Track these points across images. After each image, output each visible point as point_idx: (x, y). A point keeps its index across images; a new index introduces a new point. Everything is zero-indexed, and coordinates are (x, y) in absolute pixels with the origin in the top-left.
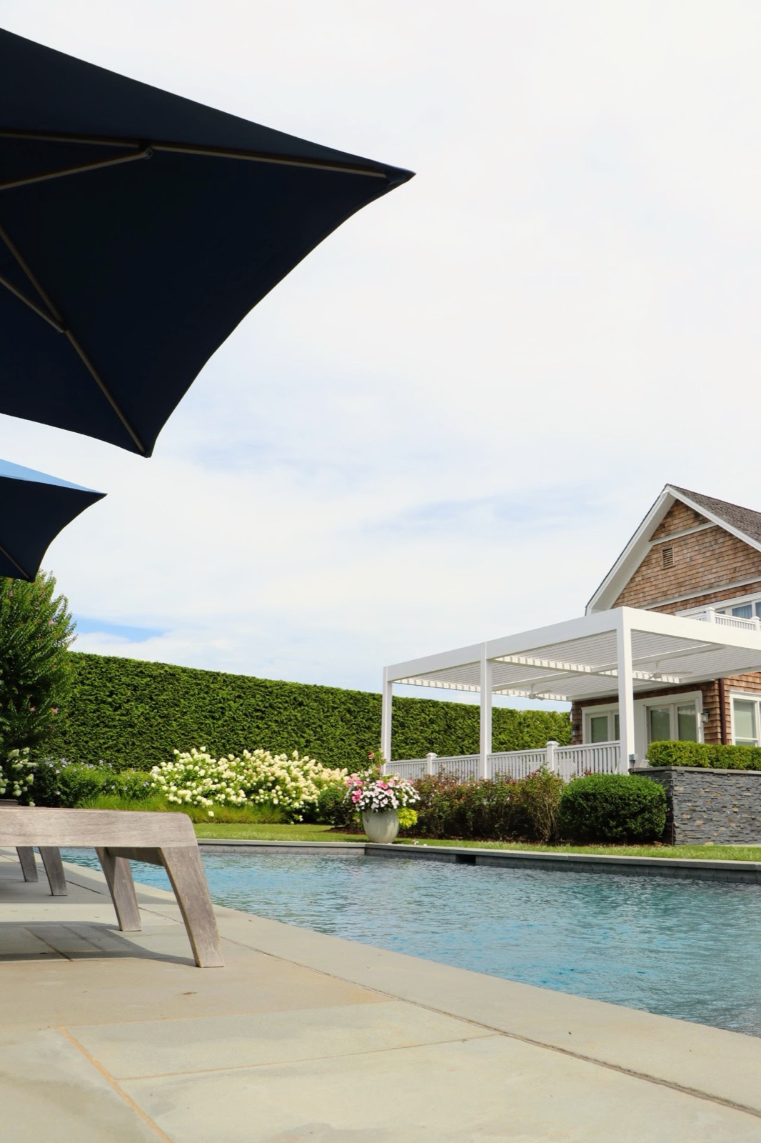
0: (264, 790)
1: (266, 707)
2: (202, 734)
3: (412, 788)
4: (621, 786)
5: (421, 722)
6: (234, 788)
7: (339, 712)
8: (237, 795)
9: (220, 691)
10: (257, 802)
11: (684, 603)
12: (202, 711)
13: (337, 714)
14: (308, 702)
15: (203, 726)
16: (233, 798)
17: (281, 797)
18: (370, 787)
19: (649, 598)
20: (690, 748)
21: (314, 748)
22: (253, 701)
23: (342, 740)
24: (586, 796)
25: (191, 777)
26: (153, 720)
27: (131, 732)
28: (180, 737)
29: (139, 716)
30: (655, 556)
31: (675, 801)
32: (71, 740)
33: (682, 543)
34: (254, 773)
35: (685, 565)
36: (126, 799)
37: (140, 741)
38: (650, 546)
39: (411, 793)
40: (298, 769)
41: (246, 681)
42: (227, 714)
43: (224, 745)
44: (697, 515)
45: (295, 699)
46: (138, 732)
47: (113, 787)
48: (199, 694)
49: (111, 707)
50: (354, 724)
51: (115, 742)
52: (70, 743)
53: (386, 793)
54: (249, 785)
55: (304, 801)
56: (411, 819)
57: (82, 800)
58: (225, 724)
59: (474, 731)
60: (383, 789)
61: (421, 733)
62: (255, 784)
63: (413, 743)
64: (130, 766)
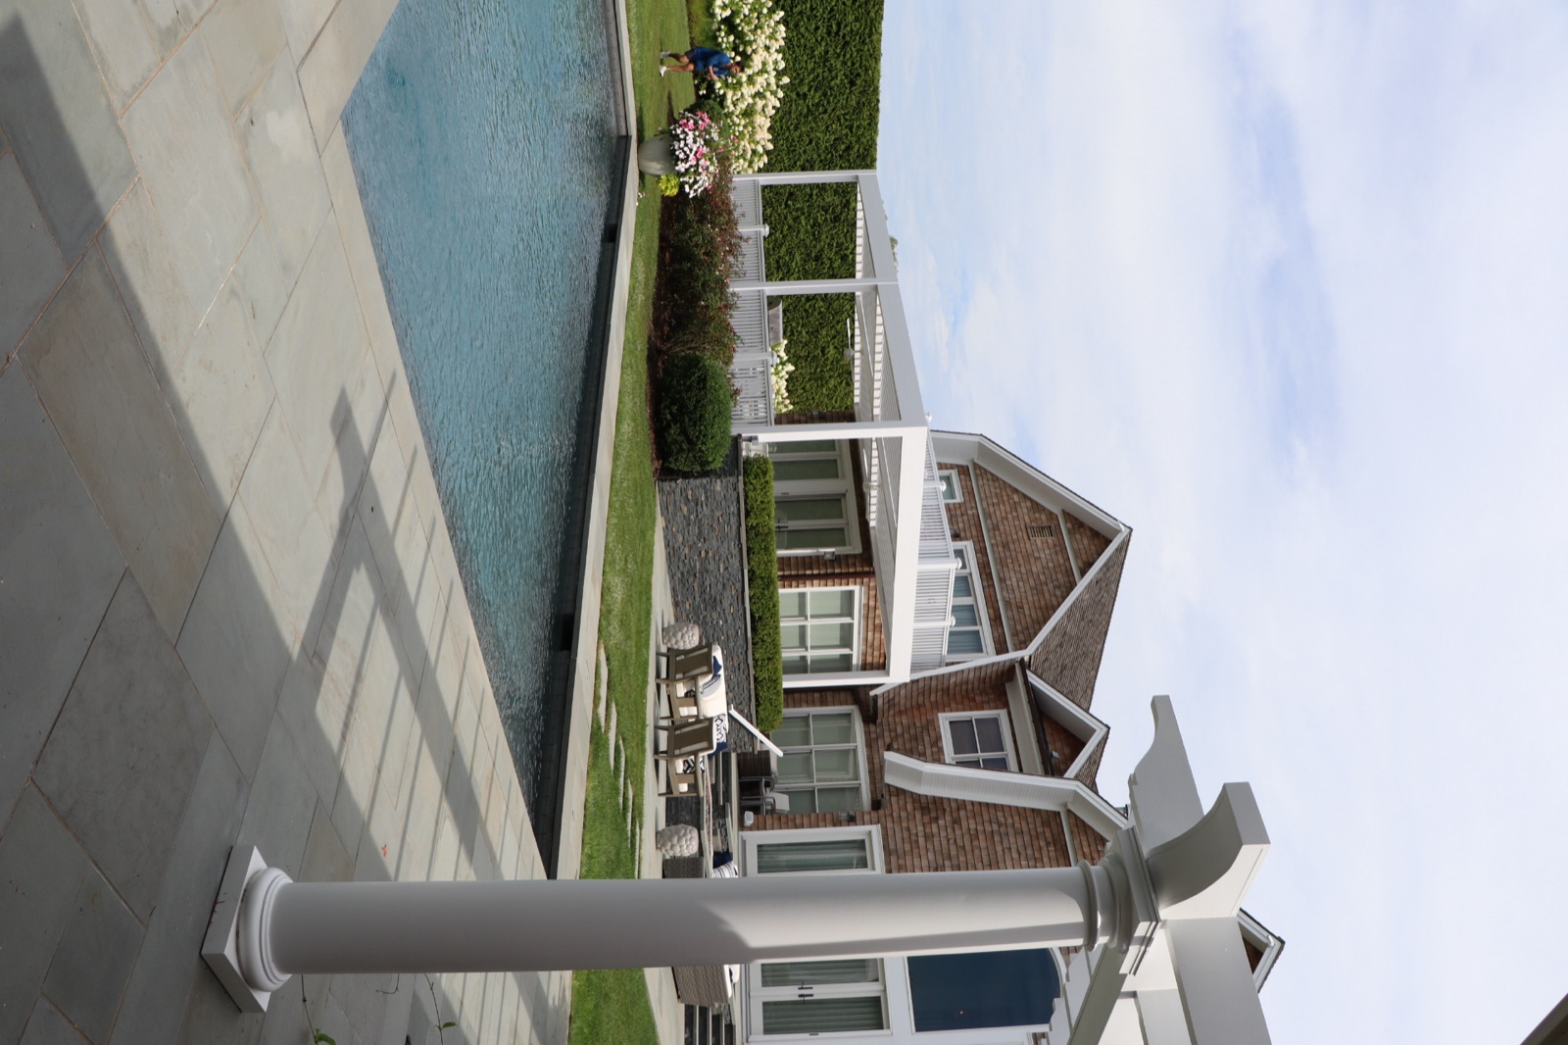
0: (734, 41)
1: (844, 37)
3: (702, 188)
4: (715, 417)
7: (847, 135)
10: (718, 33)
11: (983, 551)
13: (844, 132)
14: (856, 92)
19: (992, 510)
21: (797, 105)
22: (851, 18)
24: (703, 380)
30: (1044, 517)
31: (704, 481)
33: (1058, 548)
34: (754, 27)
35: (1030, 551)
38: (1056, 510)
39: (696, 187)
40: (765, 84)
41: (877, 8)
44: (1090, 565)
45: (858, 75)
50: (832, 155)
54: (738, 21)
55: (725, 95)
56: (667, 188)
59: (836, 313)
60: (696, 152)
61: (829, 244)
62: (740, 29)
63: (814, 235)
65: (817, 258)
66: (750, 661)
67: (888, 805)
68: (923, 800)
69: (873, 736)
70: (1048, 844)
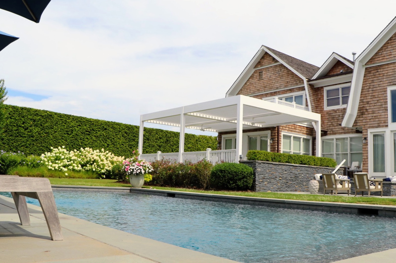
0: (89, 165)
1: (91, 130)
2: (63, 141)
3: (150, 166)
5: (156, 138)
6: (76, 164)
7: (122, 133)
8: (78, 166)
9: (71, 123)
10: (86, 170)
11: (266, 94)
12: (63, 131)
13: (121, 134)
14: (109, 128)
15: (64, 137)
16: (76, 168)
17: (96, 168)
18: (133, 165)
19: (252, 91)
20: (264, 153)
21: (111, 147)
22: (85, 127)
23: (123, 144)
25: (58, 159)
26: (42, 134)
27: (32, 139)
28: (53, 142)
29: (36, 133)
30: (256, 74)
31: (257, 174)
32: (6, 142)
33: (267, 70)
34: (85, 158)
35: (268, 79)
36: (29, 168)
37: (36, 143)
38: (254, 70)
39: (150, 168)
40: (104, 156)
41: (83, 119)
42: (74, 132)
43: (72, 146)
44: (274, 59)
45: (103, 127)
46: (35, 139)
47: (24, 163)
48: (62, 124)
49: (24, 129)
50: (128, 138)
51: (25, 143)
52: (5, 143)
53: (139, 167)
54: (83, 162)
55: (106, 169)
56: (149, 178)
57: (10, 168)
58: (73, 136)
60: (138, 166)
61: (156, 142)
63: (152, 147)
64: (32, 154)
65: (160, 147)
66: (315, 167)
67: (360, 126)
68: (359, 114)
69: (331, 132)
70: (377, 72)
